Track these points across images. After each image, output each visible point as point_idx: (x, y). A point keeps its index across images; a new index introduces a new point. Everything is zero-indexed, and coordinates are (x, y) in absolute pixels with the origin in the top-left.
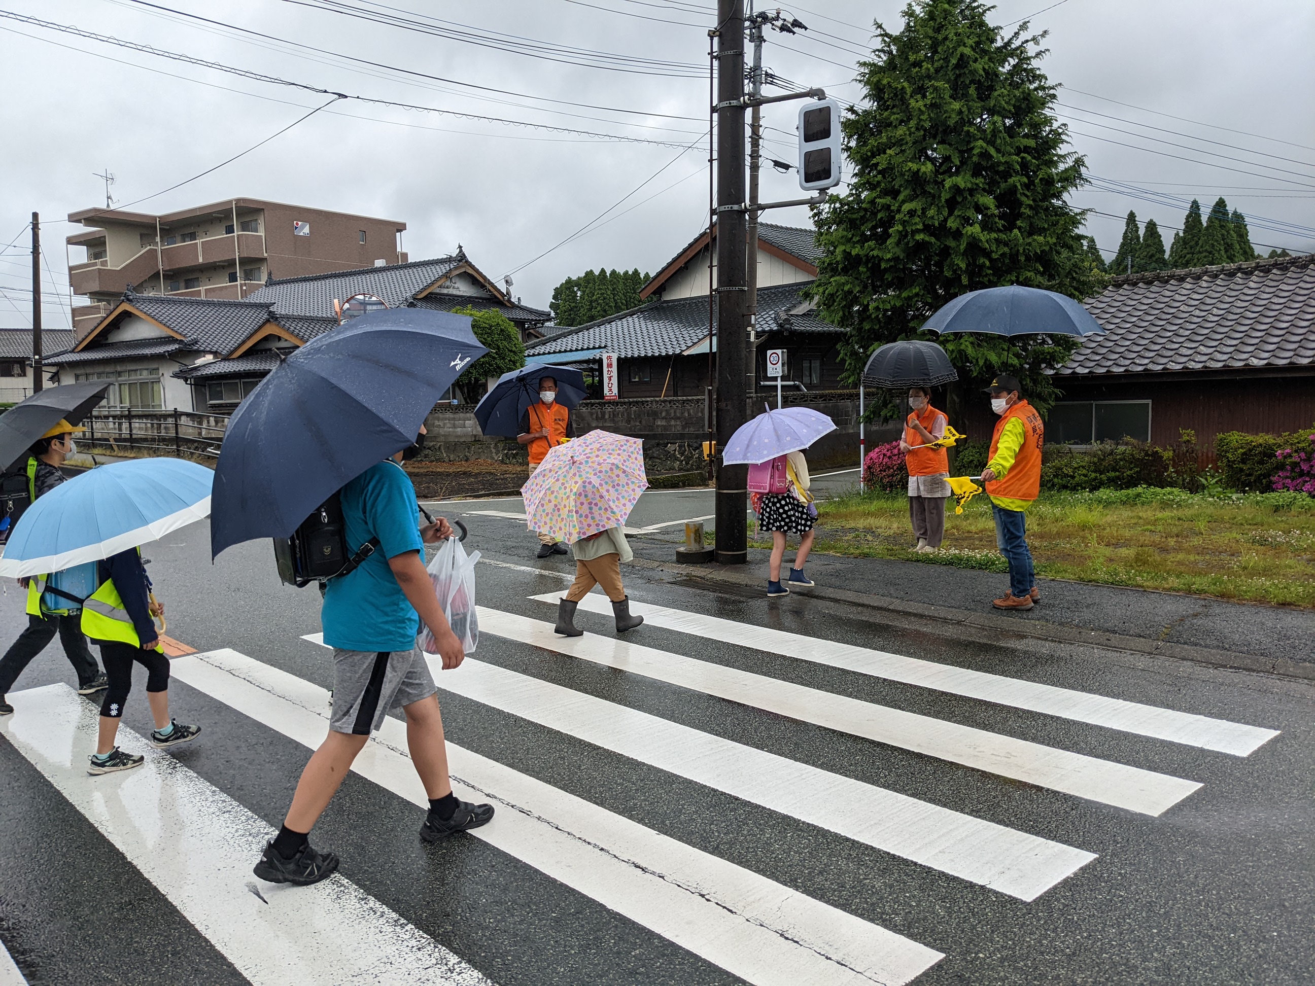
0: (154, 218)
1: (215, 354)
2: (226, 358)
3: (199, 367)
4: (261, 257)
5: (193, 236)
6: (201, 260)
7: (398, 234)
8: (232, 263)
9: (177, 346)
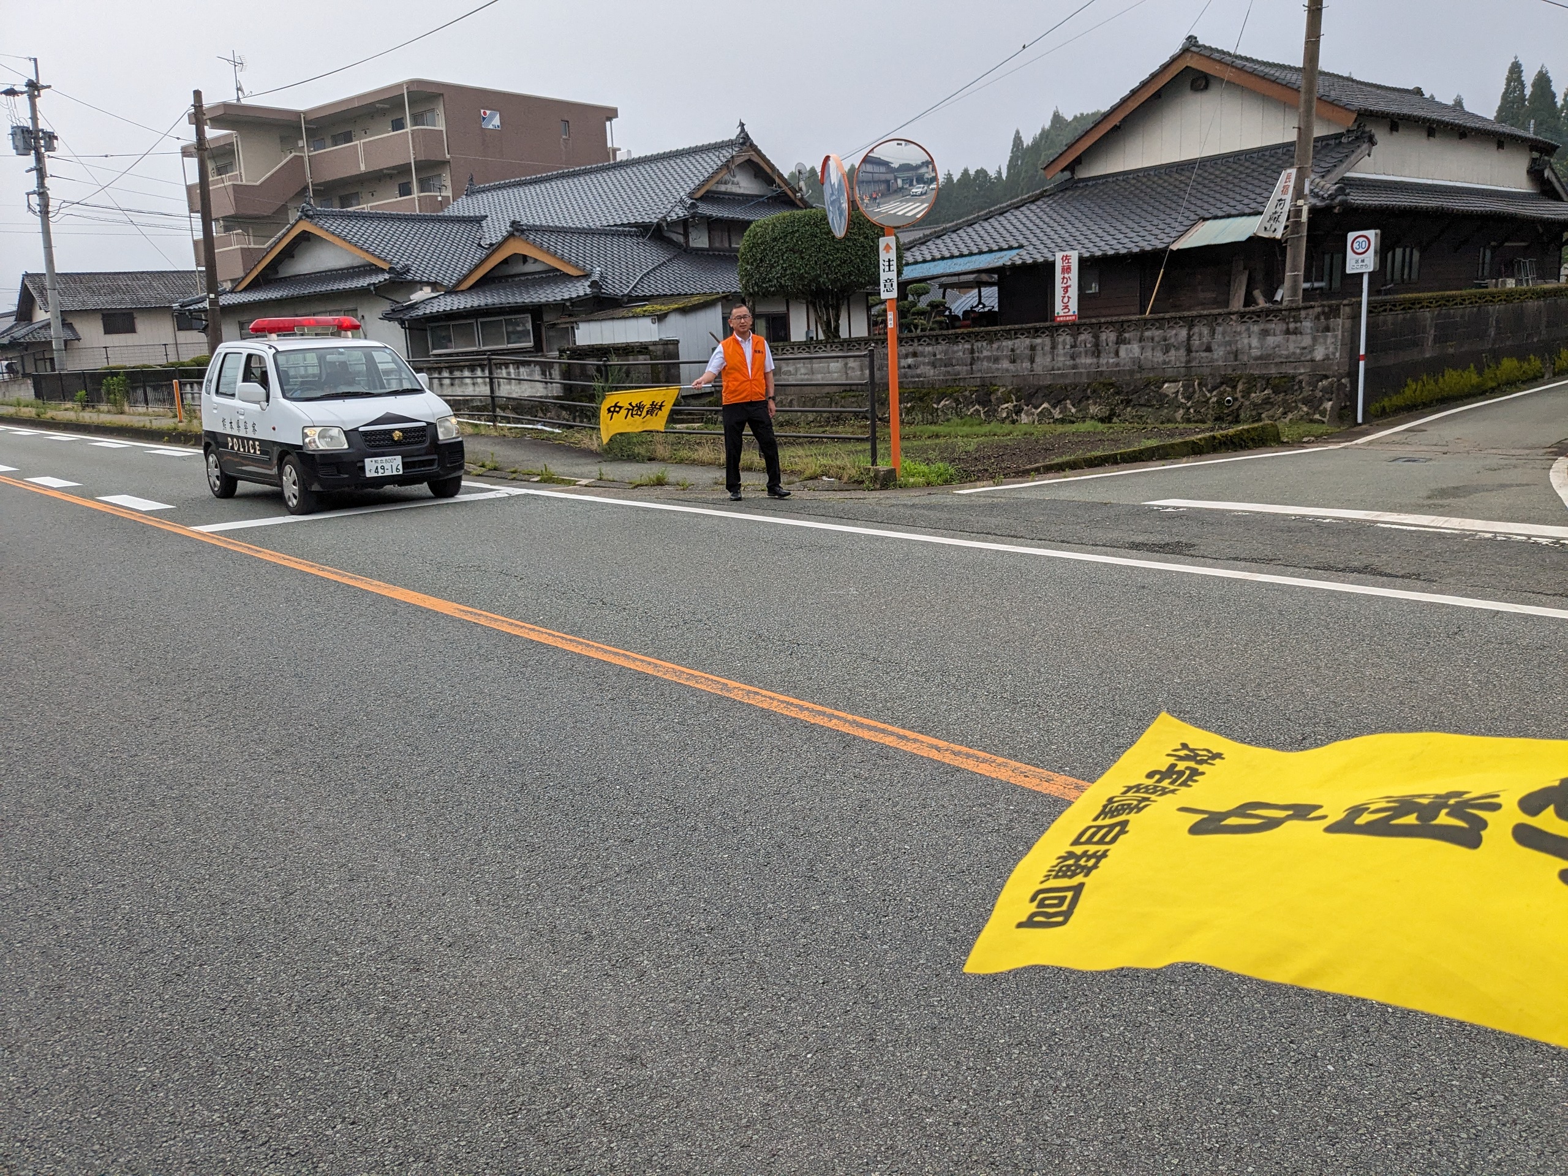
0: (298, 114)
1: (434, 285)
2: (451, 291)
3: (416, 303)
4: (443, 159)
5: (348, 138)
6: (363, 168)
7: (608, 123)
8: (404, 170)
9: (387, 276)
